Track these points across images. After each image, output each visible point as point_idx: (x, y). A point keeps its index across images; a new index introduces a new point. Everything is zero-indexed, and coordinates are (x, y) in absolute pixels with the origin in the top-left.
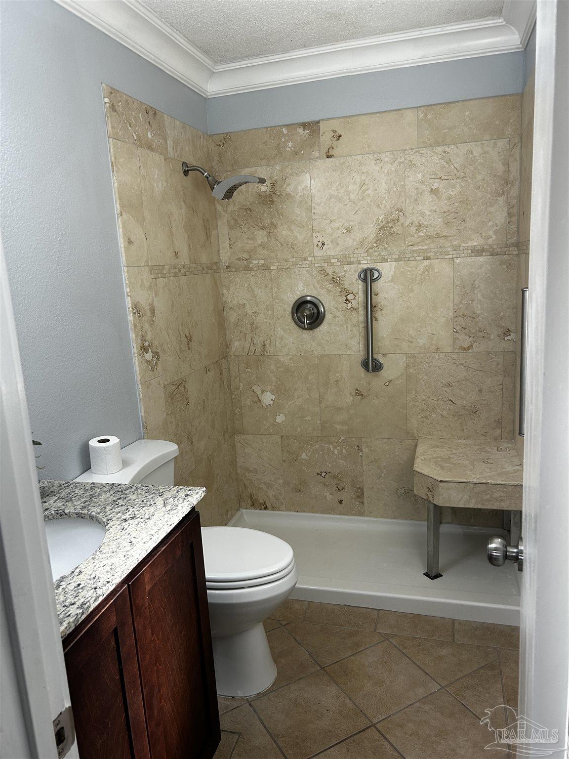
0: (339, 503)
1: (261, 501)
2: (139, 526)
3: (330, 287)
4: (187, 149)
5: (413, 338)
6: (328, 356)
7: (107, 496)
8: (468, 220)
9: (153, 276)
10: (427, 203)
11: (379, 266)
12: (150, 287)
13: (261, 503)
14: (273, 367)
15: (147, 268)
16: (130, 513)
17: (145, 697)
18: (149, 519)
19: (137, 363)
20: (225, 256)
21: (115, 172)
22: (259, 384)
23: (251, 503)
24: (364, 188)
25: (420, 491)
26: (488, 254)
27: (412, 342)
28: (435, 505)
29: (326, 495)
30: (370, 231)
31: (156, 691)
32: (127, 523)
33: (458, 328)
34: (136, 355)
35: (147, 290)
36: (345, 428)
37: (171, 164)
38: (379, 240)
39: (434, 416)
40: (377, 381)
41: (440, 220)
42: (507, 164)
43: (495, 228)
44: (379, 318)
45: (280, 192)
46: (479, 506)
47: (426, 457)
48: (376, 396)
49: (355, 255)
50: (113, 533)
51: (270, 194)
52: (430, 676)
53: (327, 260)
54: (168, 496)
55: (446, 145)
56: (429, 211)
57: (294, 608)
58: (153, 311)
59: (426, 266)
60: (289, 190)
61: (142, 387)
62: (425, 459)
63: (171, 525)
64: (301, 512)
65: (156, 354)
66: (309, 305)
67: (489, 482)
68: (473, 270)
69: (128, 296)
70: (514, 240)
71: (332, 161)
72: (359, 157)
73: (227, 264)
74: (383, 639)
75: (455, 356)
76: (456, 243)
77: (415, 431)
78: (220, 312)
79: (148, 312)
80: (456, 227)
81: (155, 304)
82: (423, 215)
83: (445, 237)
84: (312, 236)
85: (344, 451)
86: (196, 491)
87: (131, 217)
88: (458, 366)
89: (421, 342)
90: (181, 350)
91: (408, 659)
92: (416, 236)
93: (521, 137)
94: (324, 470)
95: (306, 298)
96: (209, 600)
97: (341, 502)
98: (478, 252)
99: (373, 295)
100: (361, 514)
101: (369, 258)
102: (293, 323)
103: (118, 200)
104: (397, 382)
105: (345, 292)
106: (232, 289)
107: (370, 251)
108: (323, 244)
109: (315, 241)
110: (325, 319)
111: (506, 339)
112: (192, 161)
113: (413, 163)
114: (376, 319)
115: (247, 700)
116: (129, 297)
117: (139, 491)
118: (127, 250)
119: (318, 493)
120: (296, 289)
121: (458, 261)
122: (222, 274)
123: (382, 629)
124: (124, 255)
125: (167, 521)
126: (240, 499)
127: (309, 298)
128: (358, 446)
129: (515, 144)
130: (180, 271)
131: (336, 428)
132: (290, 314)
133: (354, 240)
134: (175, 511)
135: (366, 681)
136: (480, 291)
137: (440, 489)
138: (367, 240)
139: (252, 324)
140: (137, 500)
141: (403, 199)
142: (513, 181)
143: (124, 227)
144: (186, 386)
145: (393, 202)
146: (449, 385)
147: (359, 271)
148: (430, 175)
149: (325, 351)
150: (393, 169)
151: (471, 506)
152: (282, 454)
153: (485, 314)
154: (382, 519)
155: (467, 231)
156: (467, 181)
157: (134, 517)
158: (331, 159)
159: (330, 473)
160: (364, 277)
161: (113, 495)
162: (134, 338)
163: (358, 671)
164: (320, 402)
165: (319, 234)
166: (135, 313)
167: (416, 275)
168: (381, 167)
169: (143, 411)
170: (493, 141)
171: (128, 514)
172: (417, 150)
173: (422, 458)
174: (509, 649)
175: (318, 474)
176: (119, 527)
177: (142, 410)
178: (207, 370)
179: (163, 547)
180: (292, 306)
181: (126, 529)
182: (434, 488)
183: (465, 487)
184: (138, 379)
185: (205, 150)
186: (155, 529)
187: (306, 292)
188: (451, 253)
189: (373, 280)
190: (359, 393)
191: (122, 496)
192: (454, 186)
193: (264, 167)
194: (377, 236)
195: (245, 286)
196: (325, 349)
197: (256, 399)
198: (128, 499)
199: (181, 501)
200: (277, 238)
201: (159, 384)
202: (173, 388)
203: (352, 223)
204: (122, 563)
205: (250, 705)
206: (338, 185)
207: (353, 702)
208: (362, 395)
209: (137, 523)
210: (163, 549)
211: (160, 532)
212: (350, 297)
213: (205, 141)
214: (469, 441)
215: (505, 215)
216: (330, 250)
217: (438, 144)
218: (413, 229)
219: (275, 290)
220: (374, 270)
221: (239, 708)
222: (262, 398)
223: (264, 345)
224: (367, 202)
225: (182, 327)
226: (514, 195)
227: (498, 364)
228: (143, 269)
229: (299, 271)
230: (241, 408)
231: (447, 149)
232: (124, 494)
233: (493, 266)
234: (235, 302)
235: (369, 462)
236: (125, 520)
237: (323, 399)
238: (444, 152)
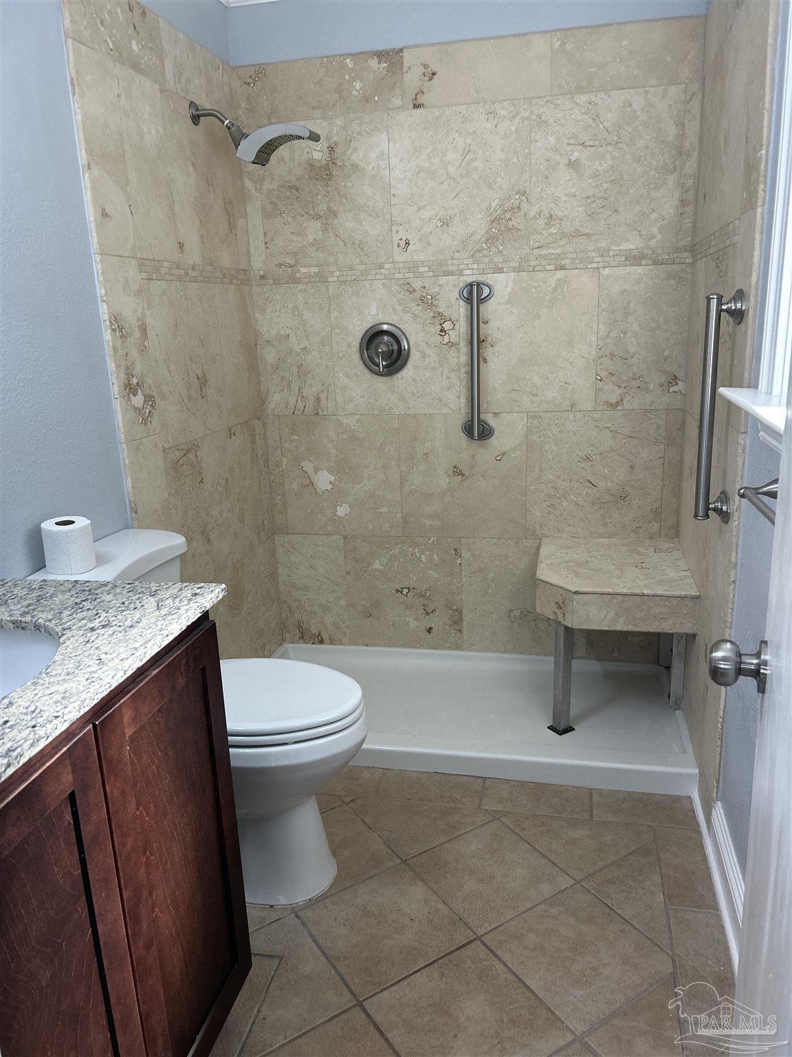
0: (426, 633)
1: (315, 631)
2: (115, 636)
3: (417, 309)
4: (197, 81)
5: (537, 389)
6: (414, 416)
7: (66, 597)
8: (622, 209)
9: (144, 275)
10: (562, 182)
11: (489, 279)
12: (139, 292)
13: (314, 635)
14: (331, 433)
15: (133, 261)
16: (101, 619)
17: (125, 903)
18: (132, 626)
19: (119, 409)
20: (258, 261)
21: (77, 95)
22: (311, 459)
23: (299, 635)
24: (468, 157)
25: (545, 608)
26: (650, 262)
27: (536, 395)
28: (566, 627)
29: (409, 621)
30: (477, 224)
31: (145, 894)
32: (94, 633)
33: (603, 374)
34: (117, 396)
35: (134, 295)
36: (437, 523)
37: (171, 101)
38: (490, 239)
39: (565, 504)
40: (485, 454)
41: (580, 209)
42: (681, 125)
43: (661, 223)
44: (489, 359)
45: (343, 161)
46: (630, 628)
47: (553, 561)
48: (483, 476)
49: (455, 262)
50: (71, 647)
51: (327, 164)
52: (558, 867)
53: (413, 267)
54: (164, 596)
55: (592, 92)
56: (566, 195)
57: (362, 778)
58: (144, 331)
59: (559, 280)
60: (356, 158)
61: (128, 448)
62: (552, 564)
63: (167, 635)
64: (372, 646)
65: (149, 398)
66: (386, 338)
67: (645, 592)
68: (627, 287)
69: (104, 301)
70: (686, 241)
71: (421, 114)
72: (462, 108)
73: (262, 273)
74: (491, 818)
75: (597, 416)
76: (603, 244)
77: (538, 527)
78: (251, 346)
79: (137, 330)
80: (605, 220)
81: (149, 320)
82: (556, 200)
83: (587, 235)
84: (391, 230)
85: (435, 557)
86: (210, 589)
87: (106, 175)
88: (600, 430)
89: (550, 395)
90: (190, 398)
91: (527, 845)
92: (545, 233)
93: (704, 82)
94: (406, 585)
95: (379, 326)
96: (233, 763)
97: (430, 630)
98: (635, 259)
99: (481, 324)
100: (458, 647)
101: (475, 266)
102: (362, 366)
103: (82, 142)
104: (513, 455)
105: (440, 318)
106: (268, 312)
107: (479, 255)
108: (408, 244)
109: (396, 238)
110: (410, 359)
111: (671, 391)
112: (204, 103)
113: (543, 119)
114: (485, 361)
115: (293, 909)
116: (105, 304)
117: (118, 590)
118: (100, 227)
119: (397, 618)
120: (367, 313)
121: (606, 272)
122: (254, 289)
123: (490, 805)
124: (94, 234)
125: (161, 630)
126: (283, 628)
127: (385, 327)
128: (455, 550)
129: (693, 94)
130: (187, 274)
131: (425, 524)
132: (358, 351)
133: (453, 237)
134: (176, 616)
135: (467, 877)
136: (636, 318)
137: (575, 603)
138: (473, 239)
139: (300, 366)
140: (113, 602)
141: (527, 176)
142: (689, 151)
143: (94, 189)
144: (198, 453)
145: (513, 179)
146: (588, 458)
147: (461, 286)
148: (568, 138)
149: (409, 409)
150: (513, 128)
151: (618, 628)
152: (345, 563)
153: (642, 352)
154: (488, 654)
155: (619, 226)
156: (622, 149)
157: (108, 624)
158: (419, 111)
159: (414, 588)
160: (468, 295)
161: (76, 595)
162: (114, 369)
163: (455, 864)
164: (402, 486)
165: (401, 228)
166: (114, 330)
167: (544, 293)
168: (494, 124)
169: (130, 486)
170: (662, 87)
171: (97, 621)
172: (550, 98)
173: (548, 562)
174: (670, 827)
175: (397, 591)
176: (81, 640)
177: (128, 484)
178: (231, 433)
179: (154, 670)
180: (360, 340)
181: (93, 641)
182: (566, 603)
183: (610, 601)
184: (121, 436)
185: (226, 89)
186: (141, 641)
187: (381, 318)
188: (597, 260)
189: (481, 301)
190: (458, 472)
191: (90, 597)
192: (603, 157)
193: (318, 121)
194: (487, 232)
195: (290, 307)
196: (410, 406)
197: (306, 481)
198: (98, 600)
199: (186, 603)
200: (337, 233)
201: (156, 446)
202: (178, 454)
203: (451, 212)
204: (82, 689)
205: (297, 916)
206: (431, 152)
207: (449, 907)
208: (462, 475)
209: (110, 632)
210: (154, 673)
211: (149, 645)
212: (447, 326)
213: (226, 75)
214: (614, 541)
215: (675, 204)
216: (417, 253)
217: (580, 90)
218: (541, 222)
219: (335, 314)
220: (483, 284)
221: (281, 921)
222: (315, 479)
223: (318, 399)
224: (474, 180)
225: (192, 361)
226: (690, 172)
227: (658, 428)
228: (127, 261)
229: (371, 285)
230: (283, 495)
231: (593, 98)
232: (94, 594)
233: (656, 281)
234: (273, 332)
235: (470, 572)
236: (93, 629)
237: (406, 481)
238: (590, 103)
